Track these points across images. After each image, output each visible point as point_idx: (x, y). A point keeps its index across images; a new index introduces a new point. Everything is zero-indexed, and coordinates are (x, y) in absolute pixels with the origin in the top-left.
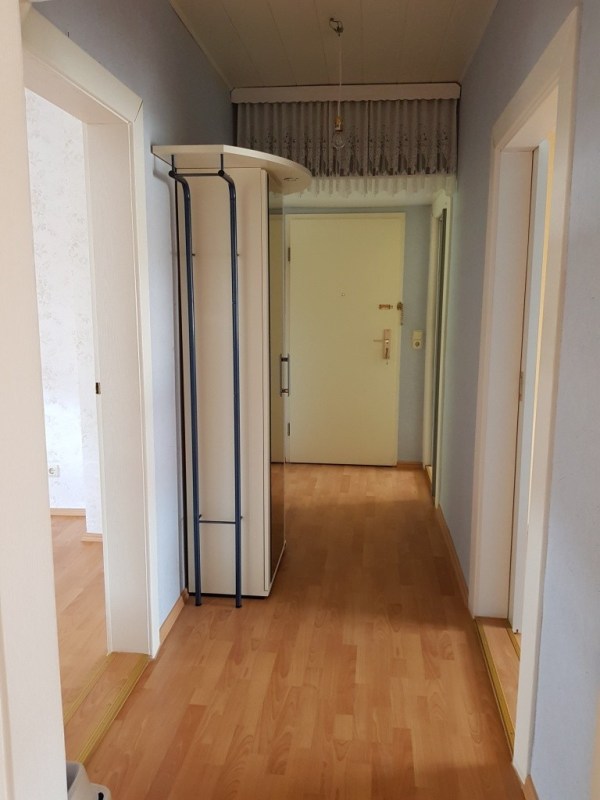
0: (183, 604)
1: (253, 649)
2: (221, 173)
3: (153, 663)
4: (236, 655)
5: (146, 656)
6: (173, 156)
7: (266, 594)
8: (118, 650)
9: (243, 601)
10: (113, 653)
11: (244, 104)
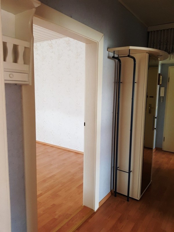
0: (111, 194)
1: (127, 219)
2: (129, 56)
3: (95, 213)
4: (120, 220)
5: (93, 210)
6: (114, 51)
7: (138, 199)
8: (86, 206)
9: (130, 199)
10: (84, 206)
11: (152, 32)
